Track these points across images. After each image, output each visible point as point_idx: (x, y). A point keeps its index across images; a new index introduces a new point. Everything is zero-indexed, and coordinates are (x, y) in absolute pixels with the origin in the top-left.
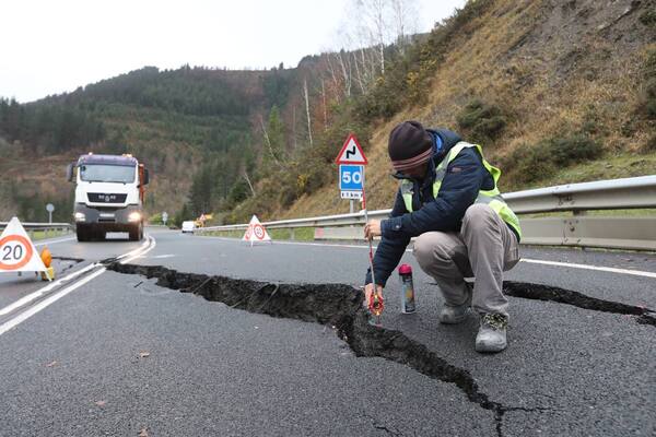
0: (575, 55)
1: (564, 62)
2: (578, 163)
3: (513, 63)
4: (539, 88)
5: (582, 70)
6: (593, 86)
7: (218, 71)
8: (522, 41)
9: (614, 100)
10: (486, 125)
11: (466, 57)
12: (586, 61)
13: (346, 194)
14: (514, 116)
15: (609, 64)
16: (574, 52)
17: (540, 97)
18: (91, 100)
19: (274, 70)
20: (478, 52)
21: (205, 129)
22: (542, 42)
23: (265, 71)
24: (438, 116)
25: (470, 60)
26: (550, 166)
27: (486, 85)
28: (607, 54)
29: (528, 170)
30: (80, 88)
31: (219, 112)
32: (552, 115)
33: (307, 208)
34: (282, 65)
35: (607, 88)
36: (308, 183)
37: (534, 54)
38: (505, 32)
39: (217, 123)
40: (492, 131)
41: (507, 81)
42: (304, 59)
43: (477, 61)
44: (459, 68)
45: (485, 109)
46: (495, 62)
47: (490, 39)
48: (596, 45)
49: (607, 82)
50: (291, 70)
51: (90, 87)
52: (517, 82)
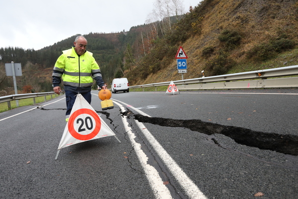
0: (265, 9)
1: (260, 12)
2: (285, 51)
3: (238, 14)
4: (252, 23)
5: (269, 15)
6: (276, 20)
7: (102, 34)
8: (239, 6)
9: (288, 25)
10: (233, 39)
11: (214, 15)
12: (270, 11)
13: (180, 71)
14: (244, 35)
15: (280, 11)
16: (264, 8)
17: (253, 27)
18: (59, 47)
19: (121, 32)
20: (220, 12)
21: (100, 55)
22: (248, 5)
23: (118, 33)
24: (207, 39)
25: (217, 15)
26: (274, 53)
27: (227, 24)
28: (279, 7)
29: (263, 55)
30: (55, 44)
31: (104, 48)
32: (261, 33)
33: (155, 78)
34: (124, 30)
35: (283, 21)
36: (154, 69)
37: (246, 10)
38: (231, 3)
39: (103, 52)
40: (236, 42)
41: (237, 22)
42: (131, 28)
43: (219, 16)
44: (212, 19)
45: (231, 33)
46: (229, 15)
47: (224, 7)
48: (273, 4)
49: (282, 18)
50: (127, 32)
51: (58, 43)
52: (241, 22)
